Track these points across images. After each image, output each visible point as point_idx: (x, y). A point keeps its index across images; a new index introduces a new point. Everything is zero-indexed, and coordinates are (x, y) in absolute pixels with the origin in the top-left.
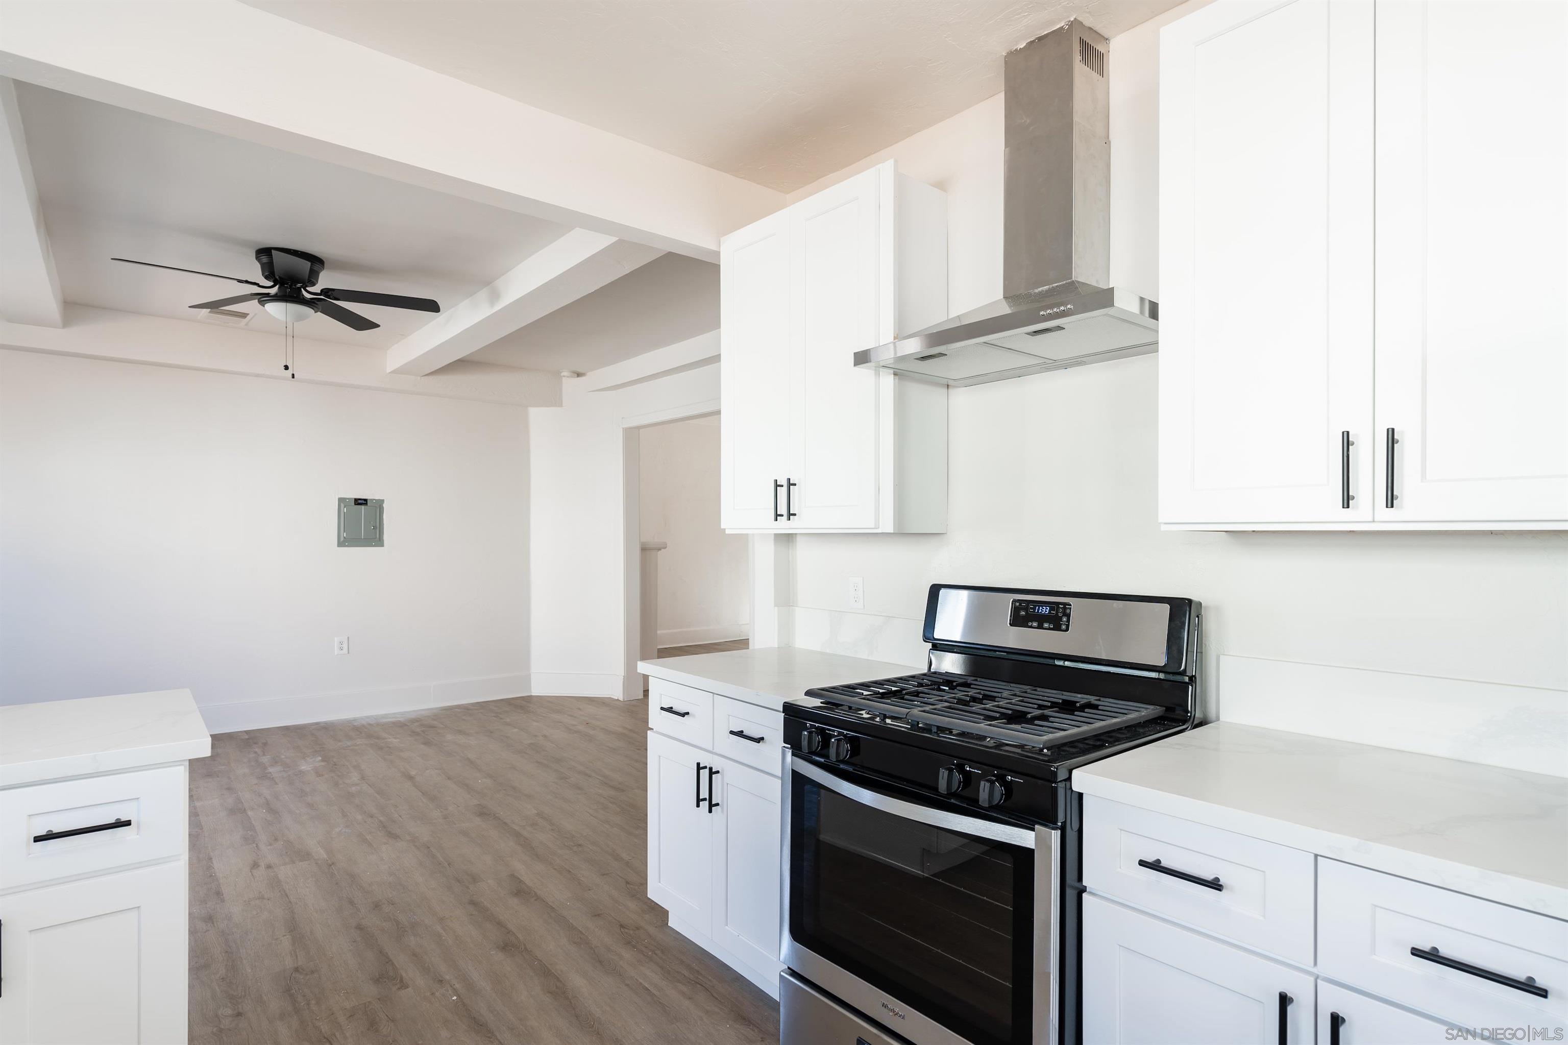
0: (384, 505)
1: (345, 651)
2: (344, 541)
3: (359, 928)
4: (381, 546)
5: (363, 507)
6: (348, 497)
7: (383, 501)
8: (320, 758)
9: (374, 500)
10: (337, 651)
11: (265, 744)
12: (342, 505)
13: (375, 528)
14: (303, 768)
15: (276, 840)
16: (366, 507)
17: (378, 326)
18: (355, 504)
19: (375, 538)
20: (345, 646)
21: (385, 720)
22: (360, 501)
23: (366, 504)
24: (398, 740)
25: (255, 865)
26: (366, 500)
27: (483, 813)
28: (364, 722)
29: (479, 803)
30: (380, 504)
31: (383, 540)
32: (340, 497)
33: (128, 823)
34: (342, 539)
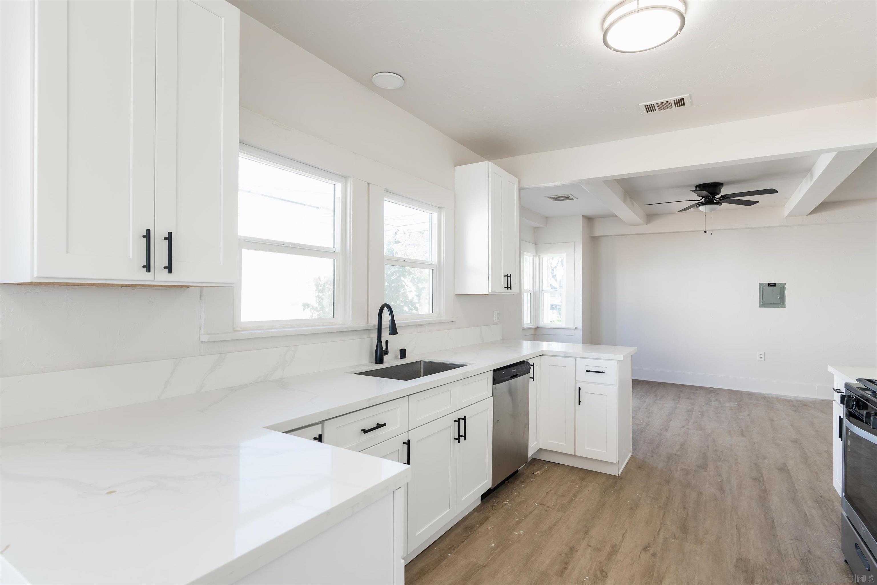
0: (786, 286)
1: (763, 359)
2: (762, 304)
3: (704, 453)
4: (784, 308)
5: (773, 287)
6: (764, 283)
7: (785, 284)
8: (737, 404)
9: (780, 283)
10: (758, 358)
11: (718, 394)
12: (762, 287)
13: (780, 298)
14: (726, 405)
15: (696, 423)
16: (775, 287)
17: (759, 202)
18: (769, 286)
19: (780, 303)
20: (763, 356)
21: (783, 398)
22: (771, 285)
23: (775, 286)
24: (781, 406)
25: (684, 427)
26: (775, 284)
27: (795, 442)
28: (770, 396)
29: (797, 438)
30: (783, 287)
31: (785, 305)
32: (760, 282)
33: (604, 373)
34: (761, 303)
